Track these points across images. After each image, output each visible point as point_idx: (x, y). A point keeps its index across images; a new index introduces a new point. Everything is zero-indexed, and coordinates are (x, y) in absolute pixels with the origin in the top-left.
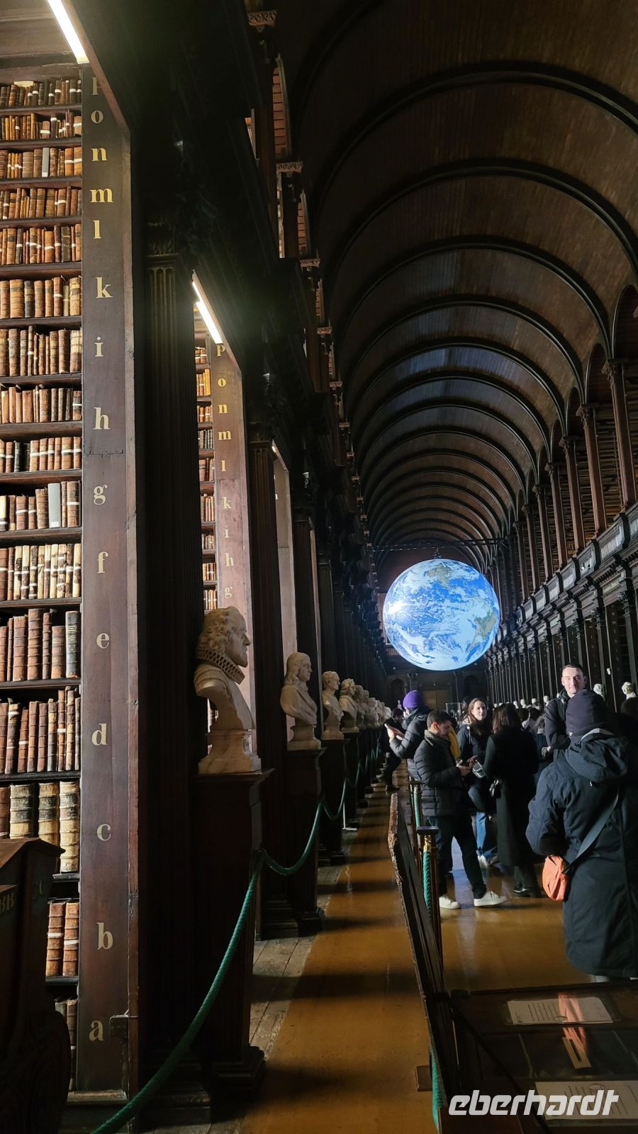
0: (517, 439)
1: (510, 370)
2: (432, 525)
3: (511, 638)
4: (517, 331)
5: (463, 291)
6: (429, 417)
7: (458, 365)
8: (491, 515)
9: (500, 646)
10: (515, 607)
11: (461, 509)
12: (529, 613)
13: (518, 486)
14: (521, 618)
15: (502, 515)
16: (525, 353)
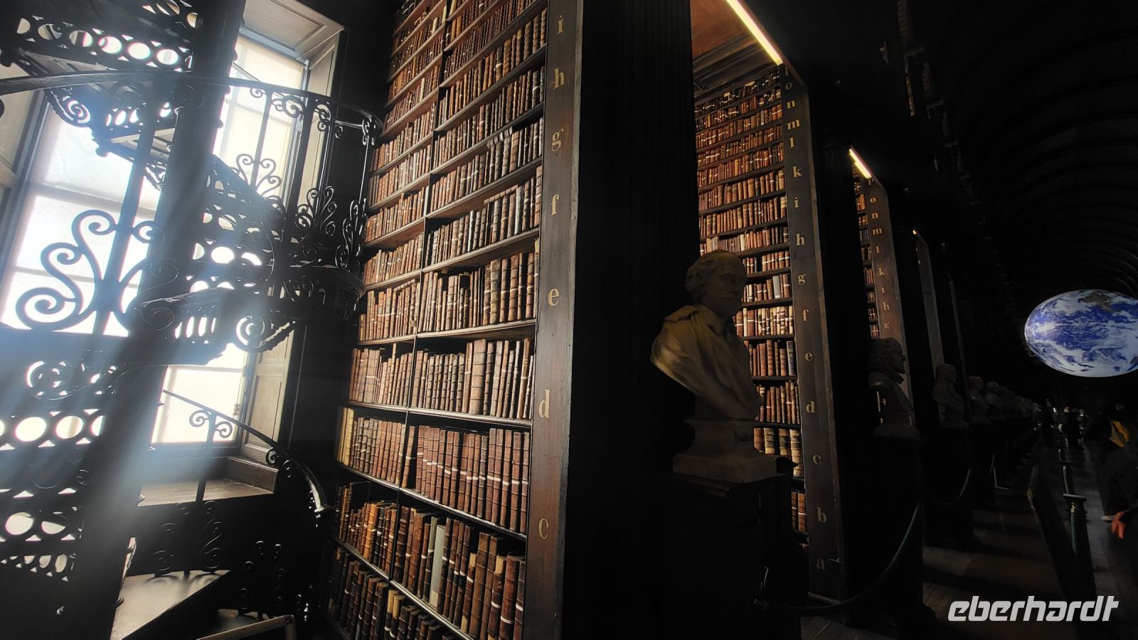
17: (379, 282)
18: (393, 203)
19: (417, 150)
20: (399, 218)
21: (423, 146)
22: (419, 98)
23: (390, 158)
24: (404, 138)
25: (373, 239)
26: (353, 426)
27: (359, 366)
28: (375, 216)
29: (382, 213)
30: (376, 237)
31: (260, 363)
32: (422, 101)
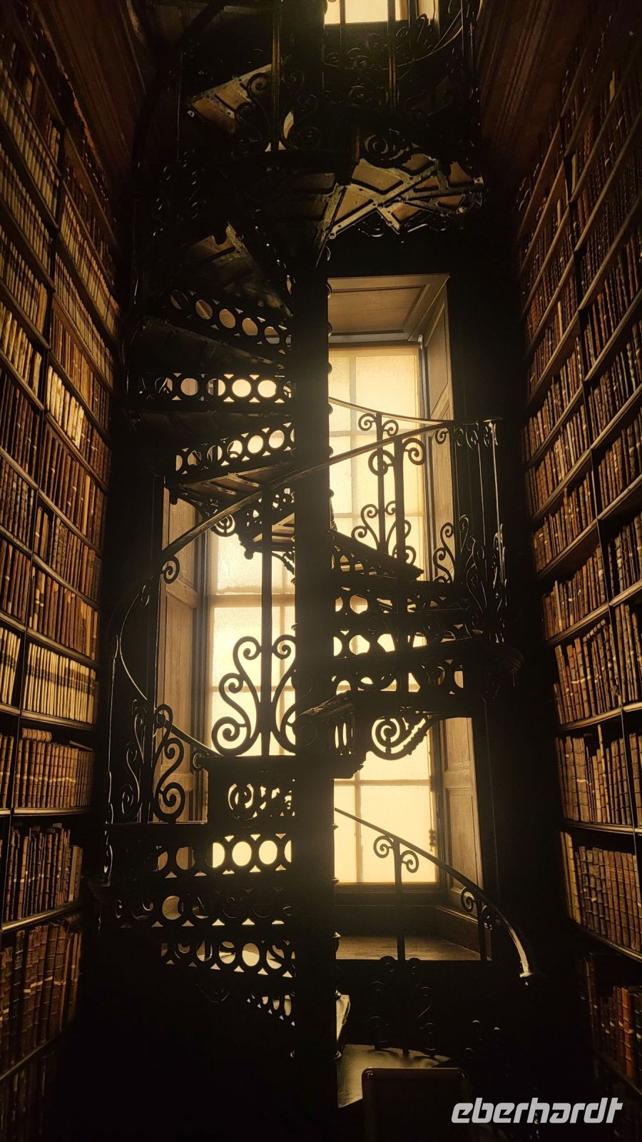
17: (564, 630)
18: (557, 506)
19: (569, 418)
20: (568, 527)
21: (575, 410)
22: (559, 333)
23: (542, 436)
24: (552, 403)
25: (544, 565)
26: (575, 859)
27: (566, 765)
28: (540, 530)
29: (546, 525)
30: (548, 561)
31: (446, 770)
32: (563, 337)
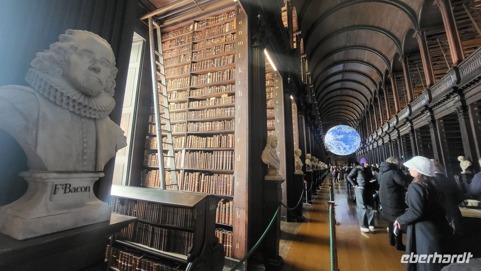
0: (365, 89)
1: (363, 68)
2: (339, 117)
3: (364, 147)
4: (366, 55)
5: (348, 45)
6: (338, 85)
7: (346, 69)
8: (357, 113)
9: (360, 149)
10: (365, 138)
11: (347, 112)
12: (370, 140)
13: (366, 103)
14: (368, 141)
15: (360, 112)
16: (369, 62)
